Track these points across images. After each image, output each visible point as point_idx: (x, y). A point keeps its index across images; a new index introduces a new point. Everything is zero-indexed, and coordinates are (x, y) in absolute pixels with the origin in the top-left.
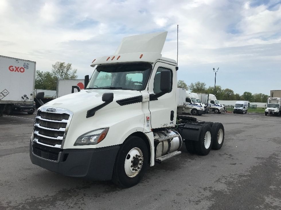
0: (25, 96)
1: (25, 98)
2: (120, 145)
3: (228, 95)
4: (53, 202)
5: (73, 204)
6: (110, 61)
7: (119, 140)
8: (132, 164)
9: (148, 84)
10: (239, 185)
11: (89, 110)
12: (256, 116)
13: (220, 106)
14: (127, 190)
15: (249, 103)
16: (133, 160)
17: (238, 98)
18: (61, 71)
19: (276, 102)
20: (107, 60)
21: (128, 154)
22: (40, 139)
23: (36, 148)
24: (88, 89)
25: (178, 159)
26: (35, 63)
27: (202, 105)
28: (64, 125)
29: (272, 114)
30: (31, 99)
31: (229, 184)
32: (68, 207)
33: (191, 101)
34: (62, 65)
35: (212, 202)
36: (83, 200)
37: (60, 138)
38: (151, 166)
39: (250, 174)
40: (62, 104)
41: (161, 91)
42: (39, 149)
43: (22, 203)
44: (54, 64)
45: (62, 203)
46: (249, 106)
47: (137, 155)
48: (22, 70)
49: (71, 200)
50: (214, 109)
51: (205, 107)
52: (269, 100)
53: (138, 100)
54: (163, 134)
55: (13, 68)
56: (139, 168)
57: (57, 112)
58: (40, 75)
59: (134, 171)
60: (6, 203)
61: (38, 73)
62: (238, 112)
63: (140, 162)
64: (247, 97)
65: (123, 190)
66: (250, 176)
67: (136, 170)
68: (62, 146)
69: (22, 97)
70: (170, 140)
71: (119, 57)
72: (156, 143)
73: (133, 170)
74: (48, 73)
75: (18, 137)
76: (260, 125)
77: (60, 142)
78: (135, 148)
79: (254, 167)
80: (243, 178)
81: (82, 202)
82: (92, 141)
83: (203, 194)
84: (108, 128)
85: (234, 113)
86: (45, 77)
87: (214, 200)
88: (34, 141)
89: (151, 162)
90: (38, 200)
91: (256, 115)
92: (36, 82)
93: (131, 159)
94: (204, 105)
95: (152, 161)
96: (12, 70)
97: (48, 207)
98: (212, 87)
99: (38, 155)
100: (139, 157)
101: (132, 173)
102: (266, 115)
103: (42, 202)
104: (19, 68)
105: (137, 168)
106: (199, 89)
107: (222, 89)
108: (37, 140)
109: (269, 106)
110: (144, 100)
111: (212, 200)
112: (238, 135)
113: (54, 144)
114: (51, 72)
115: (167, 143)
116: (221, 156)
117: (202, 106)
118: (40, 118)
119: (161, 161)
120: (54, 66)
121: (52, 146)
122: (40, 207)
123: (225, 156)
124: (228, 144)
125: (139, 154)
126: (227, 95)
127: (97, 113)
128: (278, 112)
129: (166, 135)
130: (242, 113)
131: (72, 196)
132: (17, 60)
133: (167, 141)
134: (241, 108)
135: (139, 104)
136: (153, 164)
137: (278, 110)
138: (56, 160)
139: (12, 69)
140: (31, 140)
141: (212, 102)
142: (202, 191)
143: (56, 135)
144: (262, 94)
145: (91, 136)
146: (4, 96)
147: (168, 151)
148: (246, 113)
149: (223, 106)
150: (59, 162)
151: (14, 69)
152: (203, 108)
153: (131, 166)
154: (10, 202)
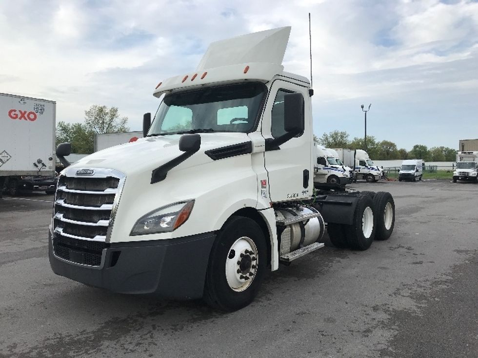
0: (40, 161)
1: (40, 166)
2: (216, 232)
3: (388, 152)
4: (95, 342)
5: (134, 344)
6: (189, 84)
7: (215, 224)
8: (238, 267)
9: (261, 119)
10: (436, 299)
11: (156, 169)
12: (437, 184)
13: (376, 170)
14: (231, 316)
15: (423, 164)
16: (240, 261)
17: (404, 155)
18: (101, 122)
19: (472, 159)
20: (183, 82)
21: (231, 249)
22: (67, 227)
23: (60, 244)
24: (150, 136)
25: (317, 258)
26: (54, 103)
27: (345, 168)
28: (110, 198)
29: (466, 179)
30: (50, 168)
31: (418, 298)
32: (125, 351)
33: (327, 161)
34: (101, 110)
35: (392, 331)
36: (152, 337)
37: (104, 223)
38: (272, 270)
39: (452, 279)
40: (105, 160)
41: (286, 132)
42: (65, 245)
43: (36, 348)
44: (88, 110)
45: (112, 343)
46: (424, 168)
47: (247, 251)
48: (32, 116)
49: (129, 339)
50: (365, 176)
51: (351, 172)
52: (459, 156)
53: (244, 149)
54: (290, 212)
55: (16, 113)
56: (251, 274)
57: (96, 176)
58: (65, 129)
59: (243, 280)
60: (8, 347)
61: (61, 126)
62: (407, 178)
63: (254, 263)
64: (420, 153)
65: (225, 316)
66: (451, 282)
67: (247, 278)
68: (108, 239)
69: (35, 165)
70: (304, 223)
71: (206, 74)
72: (280, 227)
73: (242, 277)
74: (79, 125)
75: (29, 231)
76: (447, 198)
77: (103, 230)
78: (243, 237)
79: (456, 266)
80: (441, 286)
81: (150, 340)
82: (164, 225)
83: (374, 317)
84: (194, 200)
85: (400, 180)
86: (74, 133)
87: (395, 327)
88: (54, 231)
89: (272, 264)
90: (67, 339)
91: (437, 182)
92: (58, 141)
93: (237, 257)
94: (348, 169)
95: (274, 261)
96: (15, 116)
97: (86, 352)
98: (359, 138)
99: (63, 257)
100: (251, 253)
101: (241, 283)
102: (455, 182)
103: (75, 343)
104: (27, 114)
105: (248, 275)
106: (337, 142)
107: (376, 141)
108: (60, 230)
109: (460, 166)
110: (255, 150)
111: (393, 327)
112: (414, 215)
113: (93, 235)
114: (83, 123)
115: (299, 228)
116: (392, 250)
117: (345, 170)
118: (64, 188)
119: (290, 261)
120: (88, 113)
121: (89, 239)
122: (71, 354)
123: (402, 250)
124: (399, 229)
125: (250, 249)
126: (385, 152)
127: (171, 173)
128: (475, 176)
129: (295, 215)
130: (414, 181)
131: (130, 330)
132: (23, 99)
133: (298, 225)
134: (412, 172)
135: (246, 157)
136: (275, 266)
137: (476, 173)
138: (99, 264)
139: (14, 114)
140: (50, 232)
141: (362, 163)
142: (370, 312)
143: (95, 218)
144: (443, 147)
145: (161, 217)
146: (3, 163)
147: (302, 244)
148: (420, 179)
149: (381, 170)
150: (103, 268)
151: (17, 115)
152: (347, 173)
153: (238, 272)
154: (15, 346)
